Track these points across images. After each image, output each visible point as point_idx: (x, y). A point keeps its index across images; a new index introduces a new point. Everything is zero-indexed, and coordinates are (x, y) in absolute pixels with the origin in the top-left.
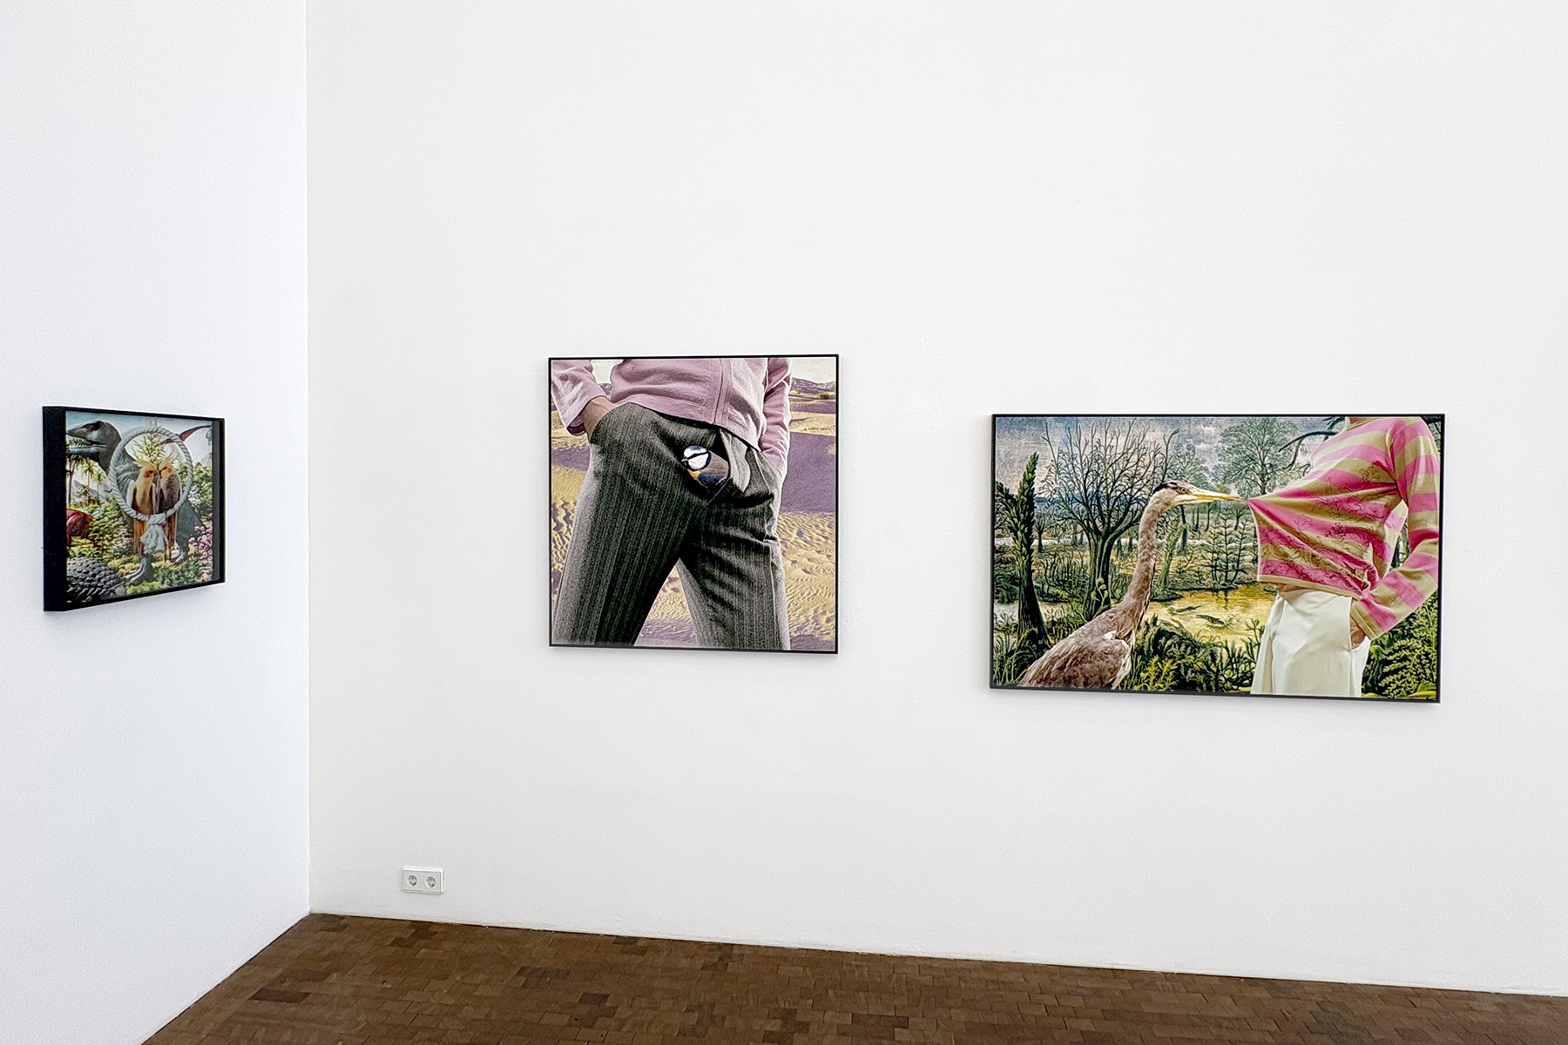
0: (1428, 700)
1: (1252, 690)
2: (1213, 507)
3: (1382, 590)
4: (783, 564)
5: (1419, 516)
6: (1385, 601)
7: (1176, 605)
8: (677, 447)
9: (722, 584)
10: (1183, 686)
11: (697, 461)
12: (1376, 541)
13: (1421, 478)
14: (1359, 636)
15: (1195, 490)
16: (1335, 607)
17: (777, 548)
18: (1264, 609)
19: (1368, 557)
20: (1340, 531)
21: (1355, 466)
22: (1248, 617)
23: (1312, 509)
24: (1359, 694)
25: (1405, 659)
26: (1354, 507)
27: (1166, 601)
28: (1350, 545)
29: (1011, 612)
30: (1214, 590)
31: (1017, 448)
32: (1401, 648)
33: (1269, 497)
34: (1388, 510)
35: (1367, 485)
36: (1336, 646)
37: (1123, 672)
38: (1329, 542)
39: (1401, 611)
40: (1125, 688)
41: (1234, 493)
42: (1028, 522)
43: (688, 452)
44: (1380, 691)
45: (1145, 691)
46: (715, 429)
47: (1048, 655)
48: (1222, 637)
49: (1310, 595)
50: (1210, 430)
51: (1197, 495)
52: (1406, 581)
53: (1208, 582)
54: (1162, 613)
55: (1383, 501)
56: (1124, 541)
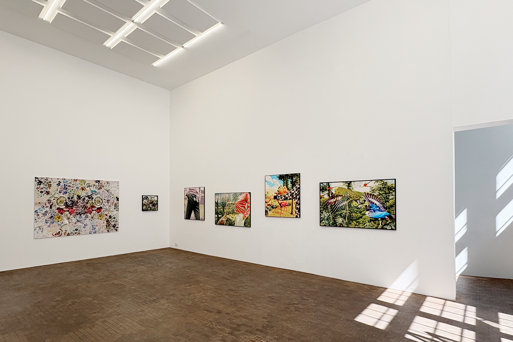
0: (249, 227)
1: (235, 225)
2: (232, 204)
3: (245, 214)
4: (200, 210)
5: (248, 204)
6: (246, 215)
7: (229, 215)
8: (193, 197)
9: (196, 213)
10: (230, 225)
11: (194, 199)
12: (245, 207)
13: (248, 200)
14: (244, 219)
15: (230, 202)
16: (241, 215)
17: (200, 209)
18: (236, 215)
19: (244, 210)
20: (242, 206)
21: (243, 199)
22: (234, 217)
23: (240, 204)
24: (243, 226)
25: (247, 222)
26: (243, 203)
27: (228, 215)
28: (243, 208)
29: (216, 216)
30: (232, 213)
31: (217, 197)
32: (247, 220)
33: (236, 202)
34: (246, 203)
35: (244, 201)
36: (242, 220)
37: (225, 223)
38: (241, 208)
39: (247, 216)
40: (225, 225)
41: (233, 202)
42: (218, 205)
43: (194, 198)
44: (245, 226)
45: (227, 225)
46: (196, 195)
47: (219, 221)
48: (232, 219)
49: (239, 214)
50: (231, 195)
51: (231, 202)
52: (247, 212)
53: (231, 212)
54: (228, 216)
55: (246, 202)
56: (225, 208)
